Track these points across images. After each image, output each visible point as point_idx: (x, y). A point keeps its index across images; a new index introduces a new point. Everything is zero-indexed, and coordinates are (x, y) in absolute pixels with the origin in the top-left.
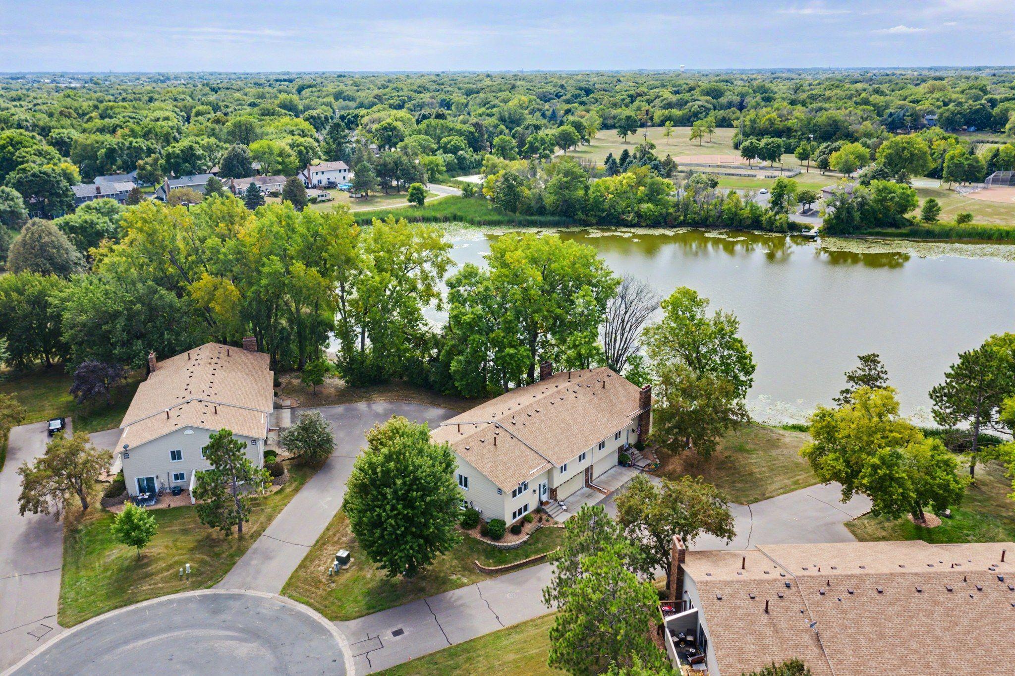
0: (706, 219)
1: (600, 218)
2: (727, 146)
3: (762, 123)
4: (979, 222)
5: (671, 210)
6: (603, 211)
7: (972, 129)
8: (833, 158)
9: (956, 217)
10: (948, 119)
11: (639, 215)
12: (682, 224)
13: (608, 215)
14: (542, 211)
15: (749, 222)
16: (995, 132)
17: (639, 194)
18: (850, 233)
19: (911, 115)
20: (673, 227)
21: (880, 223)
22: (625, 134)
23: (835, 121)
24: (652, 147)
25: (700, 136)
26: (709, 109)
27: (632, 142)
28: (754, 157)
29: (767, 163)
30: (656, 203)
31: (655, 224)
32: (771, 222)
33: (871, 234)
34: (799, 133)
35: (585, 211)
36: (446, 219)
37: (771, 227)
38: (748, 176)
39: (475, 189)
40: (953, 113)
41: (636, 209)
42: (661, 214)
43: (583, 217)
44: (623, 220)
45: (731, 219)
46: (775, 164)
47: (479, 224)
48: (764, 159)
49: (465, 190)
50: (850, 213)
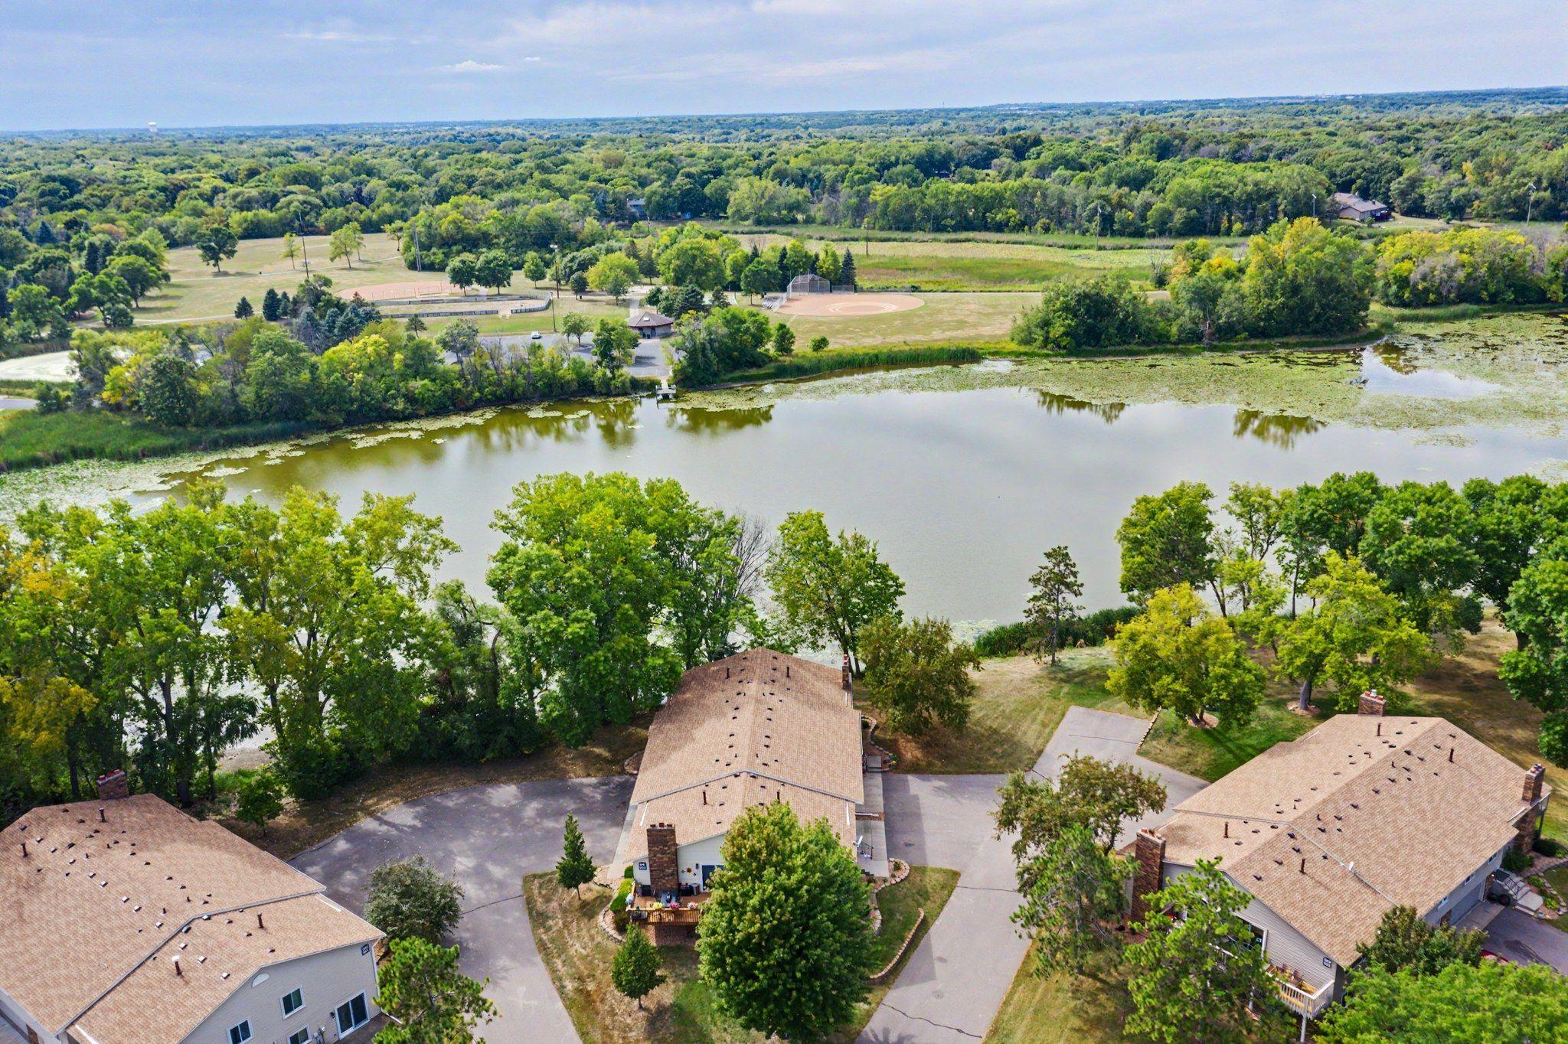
0: (513, 391)
1: (349, 413)
3: (445, 227)
4: (837, 346)
5: (458, 385)
6: (352, 401)
7: (687, 216)
8: (592, 275)
9: (810, 344)
10: (658, 203)
11: (410, 398)
12: (481, 403)
13: (360, 407)
14: (240, 416)
15: (574, 386)
16: (717, 218)
17: (396, 366)
18: (710, 383)
19: (613, 201)
20: (467, 410)
21: (737, 364)
22: (217, 259)
23: (548, 219)
24: (327, 282)
25: (347, 253)
26: (320, 208)
27: (231, 271)
28: (469, 283)
29: (494, 290)
30: (427, 374)
31: (440, 410)
32: (606, 382)
33: (734, 380)
34: (503, 240)
35: (323, 408)
36: (58, 459)
37: (607, 390)
38: (487, 313)
39: (63, 394)
40: (662, 196)
41: (403, 390)
42: (445, 392)
43: (319, 415)
44: (389, 411)
45: (549, 386)
46: (503, 290)
47: (137, 458)
48: (487, 284)
49: (42, 398)
50: (704, 355)
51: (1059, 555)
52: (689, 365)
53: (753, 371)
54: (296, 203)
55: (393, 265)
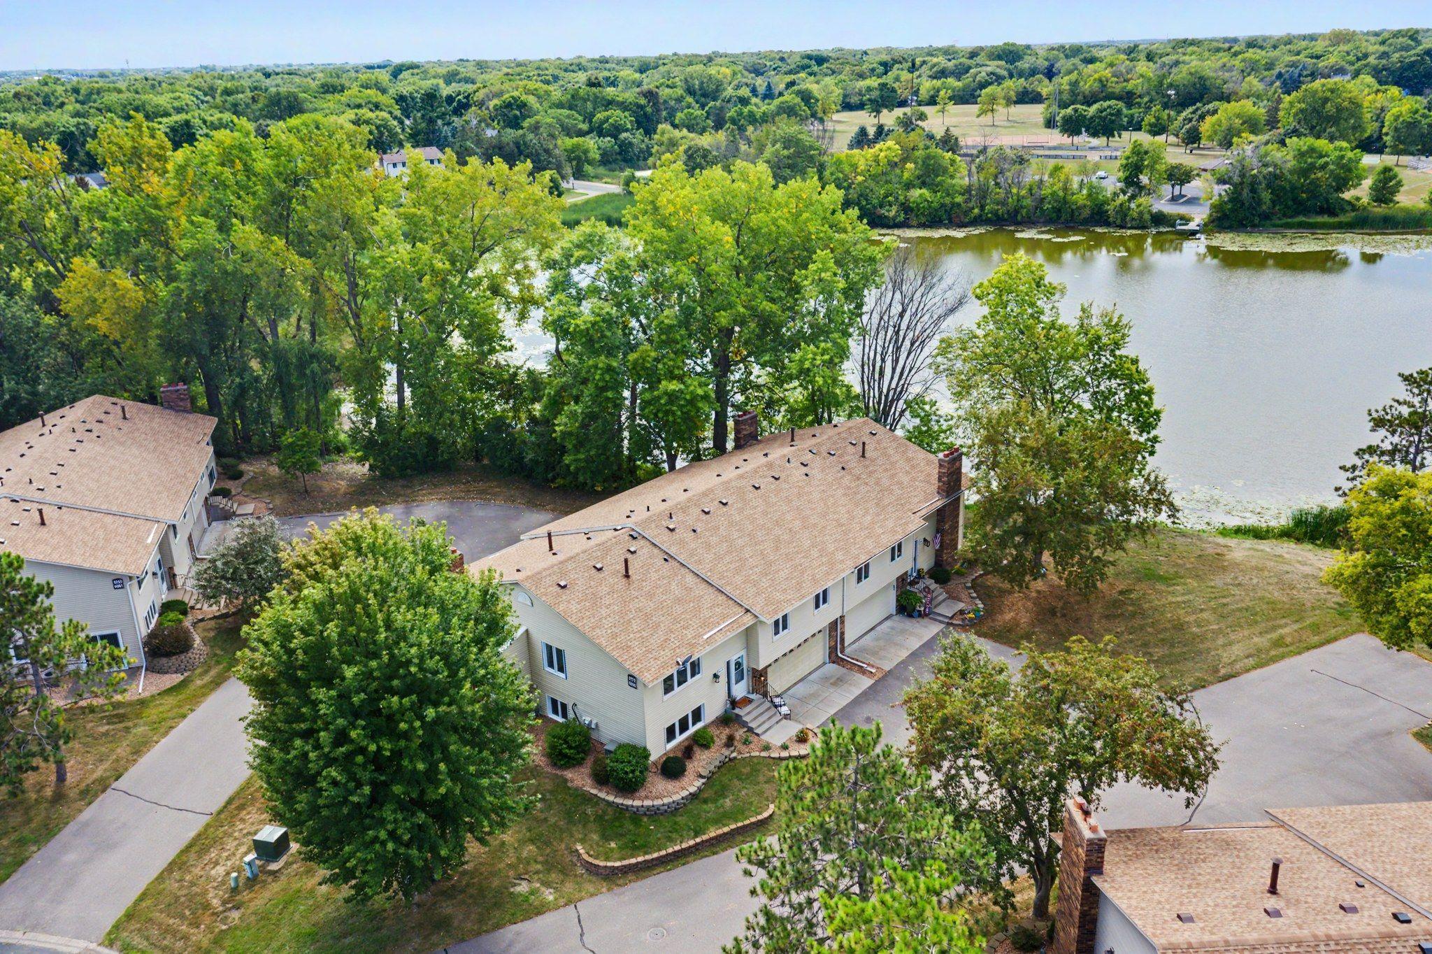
0: (1017, 211)
2: (1036, 125)
3: (1087, 86)
5: (959, 199)
9: (1424, 197)
11: (906, 208)
12: (975, 222)
15: (1086, 213)
17: (906, 175)
18: (1254, 226)
19: (1312, 74)
20: (962, 225)
21: (1301, 207)
22: (878, 112)
23: (1201, 78)
24: (922, 117)
25: (992, 111)
26: (1003, 78)
29: (1101, 140)
30: (934, 188)
31: (934, 221)
32: (1123, 211)
33: (1290, 226)
37: (1123, 219)
38: (1074, 157)
41: (901, 198)
42: (943, 205)
44: (882, 217)
45: (1057, 210)
48: (1095, 134)
49: (627, 184)
50: (1253, 191)
52: (1231, 200)
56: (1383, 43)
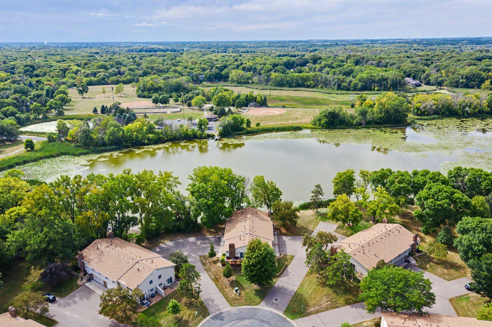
1: (133, 143)
3: (149, 85)
4: (263, 125)
5: (161, 136)
6: (133, 140)
7: (217, 80)
8: (193, 101)
9: (255, 124)
10: (208, 77)
11: (149, 139)
12: (167, 141)
13: (135, 142)
14: (104, 144)
15: (192, 136)
16: (226, 81)
17: (144, 130)
18: (229, 136)
19: (196, 76)
20: (164, 142)
21: (236, 130)
22: (82, 93)
23: (178, 83)
24: (120, 104)
25: (120, 92)
26: (109, 77)
27: (87, 97)
28: (157, 103)
29: (164, 105)
30: (153, 133)
31: (157, 143)
32: (201, 135)
33: (235, 135)
34: (165, 89)
35: (126, 142)
37: (201, 137)
38: (164, 113)
39: (54, 137)
40: (210, 75)
41: (147, 137)
42: (158, 138)
43: (125, 144)
44: (143, 143)
45: (185, 136)
46: (167, 105)
48: (163, 103)
49: (49, 137)
50: (227, 128)
51: (318, 186)
52: (223, 131)
53: (240, 132)
54: (102, 75)
55: (133, 96)
56: (205, 64)
